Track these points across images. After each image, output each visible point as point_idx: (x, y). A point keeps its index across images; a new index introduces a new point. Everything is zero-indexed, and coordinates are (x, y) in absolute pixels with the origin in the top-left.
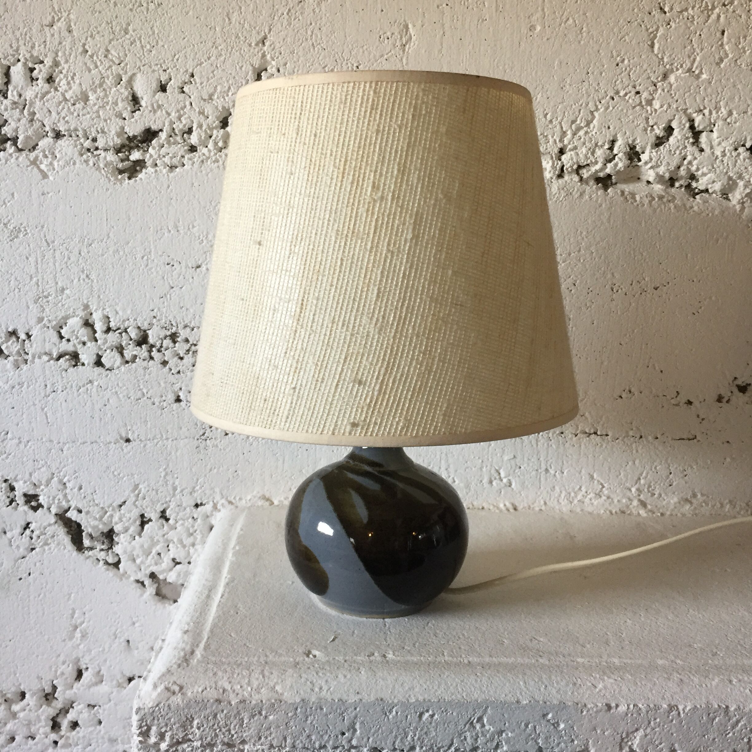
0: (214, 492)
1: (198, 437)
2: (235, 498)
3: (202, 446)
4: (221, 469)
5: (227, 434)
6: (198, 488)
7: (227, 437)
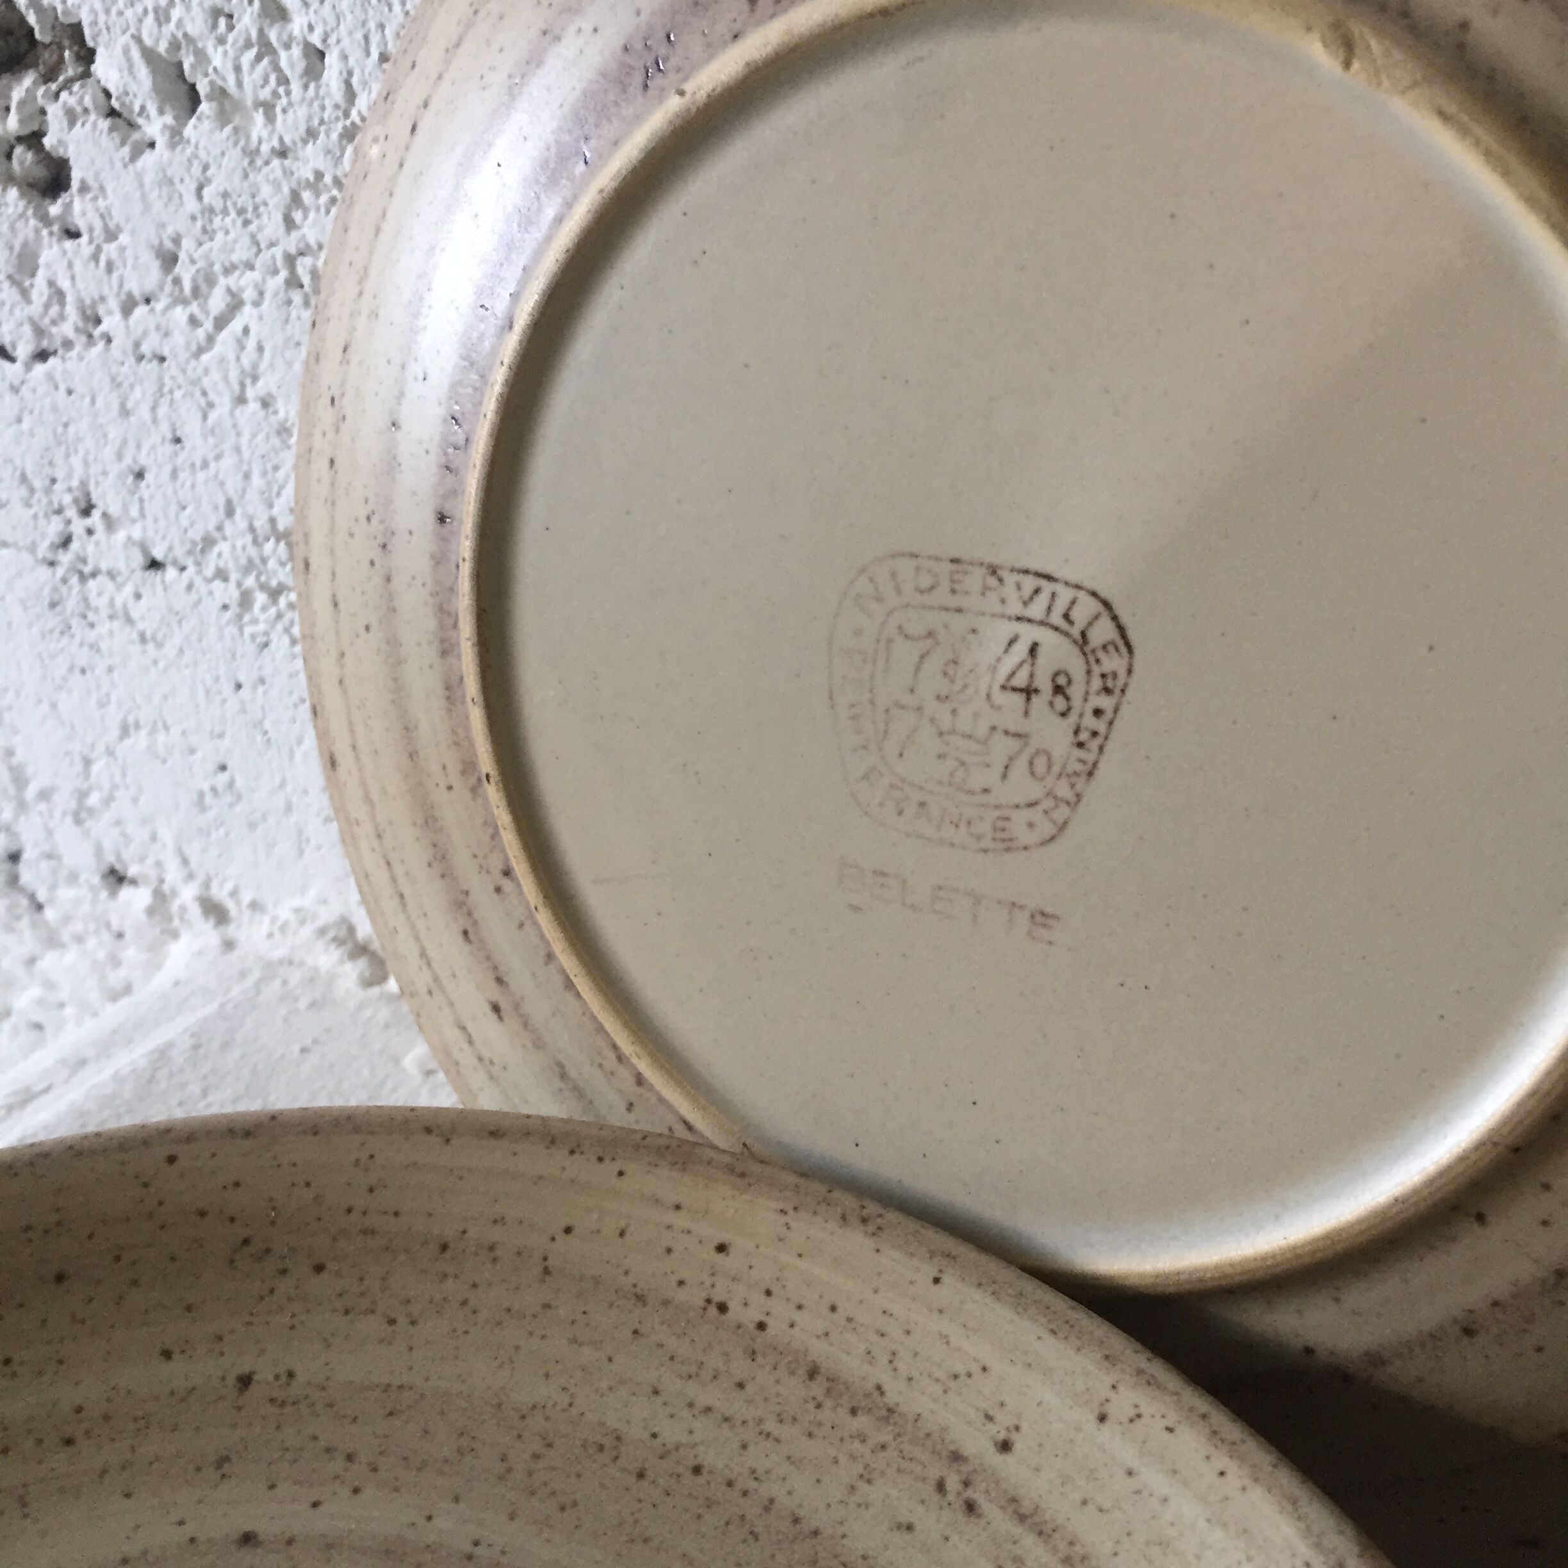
0: (154, 838)
1: (43, 550)
2: (234, 893)
3: (72, 603)
4: (161, 737)
5: (154, 565)
6: (94, 799)
7: (155, 577)
